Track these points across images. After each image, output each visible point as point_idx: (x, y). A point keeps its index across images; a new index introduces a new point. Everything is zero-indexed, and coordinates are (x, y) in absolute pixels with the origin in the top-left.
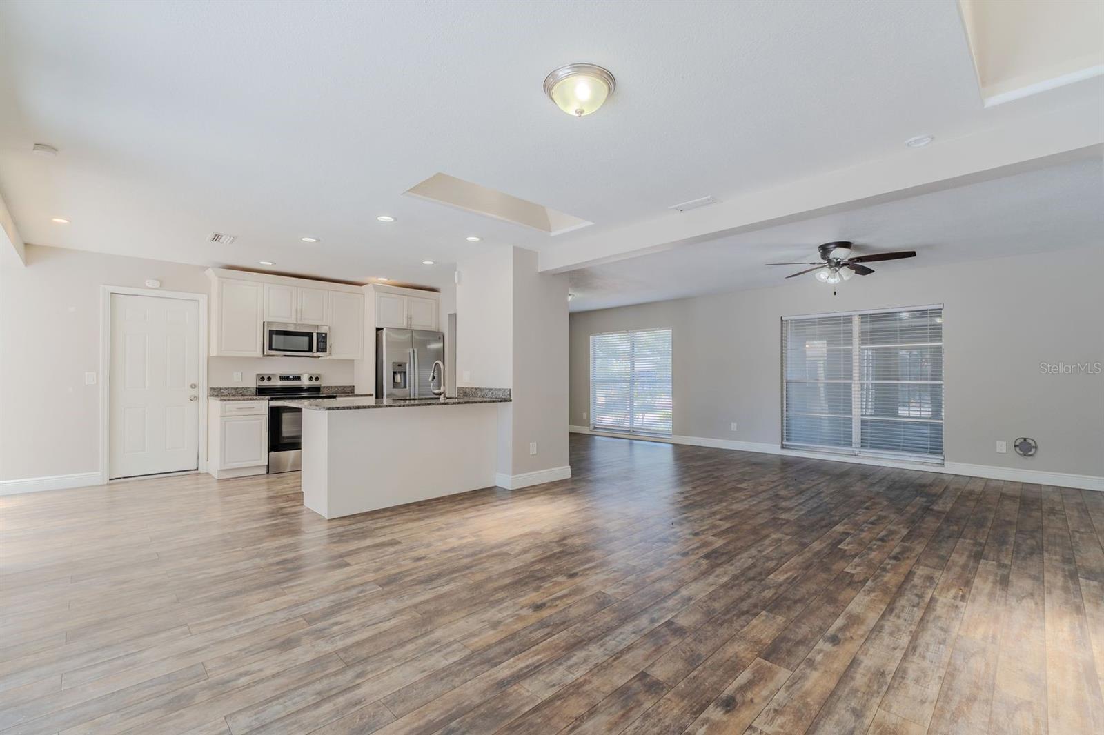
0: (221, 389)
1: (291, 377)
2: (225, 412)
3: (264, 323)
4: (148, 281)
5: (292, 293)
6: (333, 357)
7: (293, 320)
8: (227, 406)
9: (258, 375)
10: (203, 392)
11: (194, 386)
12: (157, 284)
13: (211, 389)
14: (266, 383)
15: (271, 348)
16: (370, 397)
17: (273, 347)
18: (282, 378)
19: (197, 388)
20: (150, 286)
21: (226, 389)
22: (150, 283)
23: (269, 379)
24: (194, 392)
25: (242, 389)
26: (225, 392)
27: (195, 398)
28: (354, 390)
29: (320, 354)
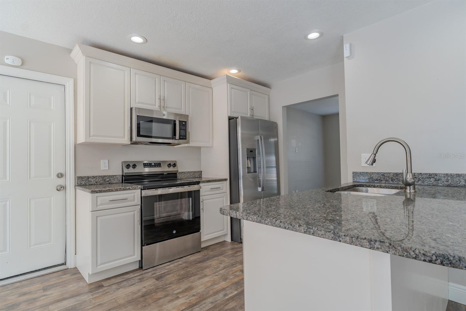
0: (88, 178)
1: (153, 164)
2: (97, 206)
3: (131, 109)
4: (6, 57)
5: (155, 81)
6: (191, 144)
7: (156, 107)
8: (98, 198)
9: (125, 162)
10: (70, 181)
11: (60, 176)
12: (18, 62)
13: (79, 178)
14: (131, 171)
15: (139, 135)
16: (225, 182)
17: (141, 134)
18: (145, 165)
19: (64, 178)
20: (10, 63)
21: (94, 177)
22: (9, 60)
23: (134, 166)
24: (61, 182)
25: (110, 176)
26: (93, 181)
27: (62, 188)
28: (201, 174)
29: (181, 141)
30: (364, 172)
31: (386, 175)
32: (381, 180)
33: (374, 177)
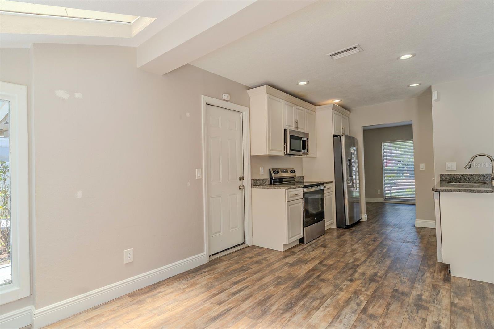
30: (448, 174)
31: (464, 175)
32: (461, 179)
33: (456, 177)
